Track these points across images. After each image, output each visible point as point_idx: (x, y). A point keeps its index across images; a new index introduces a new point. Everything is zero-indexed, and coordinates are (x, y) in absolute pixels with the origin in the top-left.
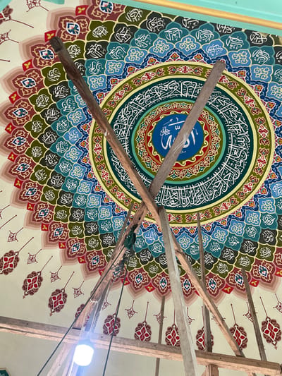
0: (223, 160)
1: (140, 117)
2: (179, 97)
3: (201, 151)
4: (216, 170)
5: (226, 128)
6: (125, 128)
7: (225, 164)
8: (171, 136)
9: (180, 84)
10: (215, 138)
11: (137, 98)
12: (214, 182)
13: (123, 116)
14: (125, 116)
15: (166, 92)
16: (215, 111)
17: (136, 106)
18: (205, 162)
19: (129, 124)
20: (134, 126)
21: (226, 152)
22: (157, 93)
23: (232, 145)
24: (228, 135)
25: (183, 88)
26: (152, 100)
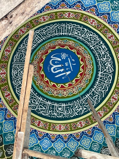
0: (51, 101)
1: (86, 45)
2: (98, 71)
3: (53, 83)
4: (44, 98)
5: (75, 100)
6: (80, 34)
7: (50, 103)
8: (60, 60)
9: (110, 73)
10: (65, 93)
11: (104, 47)
12: (35, 99)
13: (91, 35)
14: (91, 36)
15: (104, 64)
16: (87, 92)
17: (97, 44)
18: (46, 88)
19: (82, 38)
20: (79, 40)
21: (58, 102)
22: (105, 59)
23: (65, 105)
24: (71, 101)
25: (106, 75)
26: (99, 54)
